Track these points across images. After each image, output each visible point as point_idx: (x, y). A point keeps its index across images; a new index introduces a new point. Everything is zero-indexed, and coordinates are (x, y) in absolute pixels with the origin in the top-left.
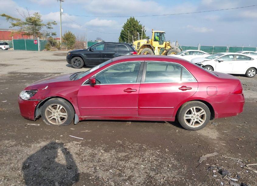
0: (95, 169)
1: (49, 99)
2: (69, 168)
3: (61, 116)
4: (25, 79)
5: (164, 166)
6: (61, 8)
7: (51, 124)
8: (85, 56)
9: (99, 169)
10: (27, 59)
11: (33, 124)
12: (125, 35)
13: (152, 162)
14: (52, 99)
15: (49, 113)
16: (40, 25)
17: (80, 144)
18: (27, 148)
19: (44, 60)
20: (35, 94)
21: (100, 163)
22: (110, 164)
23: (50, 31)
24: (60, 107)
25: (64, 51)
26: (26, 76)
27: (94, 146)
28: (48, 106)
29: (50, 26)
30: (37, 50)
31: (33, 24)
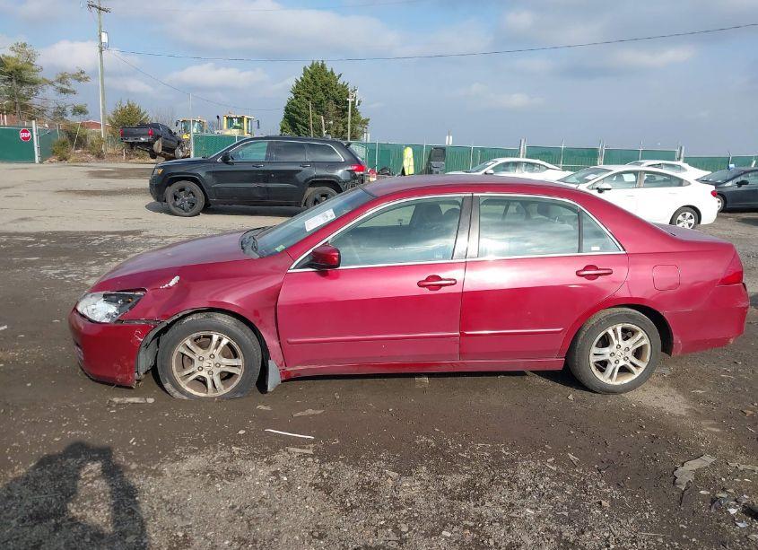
0: (396, 530)
1: (184, 316)
2: (316, 534)
3: (223, 368)
4: (33, 252)
5: (590, 506)
6: (100, 32)
7: (189, 395)
8: (210, 177)
9: (409, 530)
10: (9, 188)
11: (132, 400)
12: (298, 114)
13: (550, 497)
14: (194, 317)
15: (186, 361)
16: (34, 83)
17: (312, 456)
18: (151, 480)
19: (68, 191)
20: (136, 303)
21: (404, 512)
22: (434, 512)
23: (69, 101)
24: (220, 340)
25: (116, 161)
26: (30, 242)
27: (357, 458)
28: (182, 338)
29: (65, 87)
30: (32, 159)
31: (10, 80)
